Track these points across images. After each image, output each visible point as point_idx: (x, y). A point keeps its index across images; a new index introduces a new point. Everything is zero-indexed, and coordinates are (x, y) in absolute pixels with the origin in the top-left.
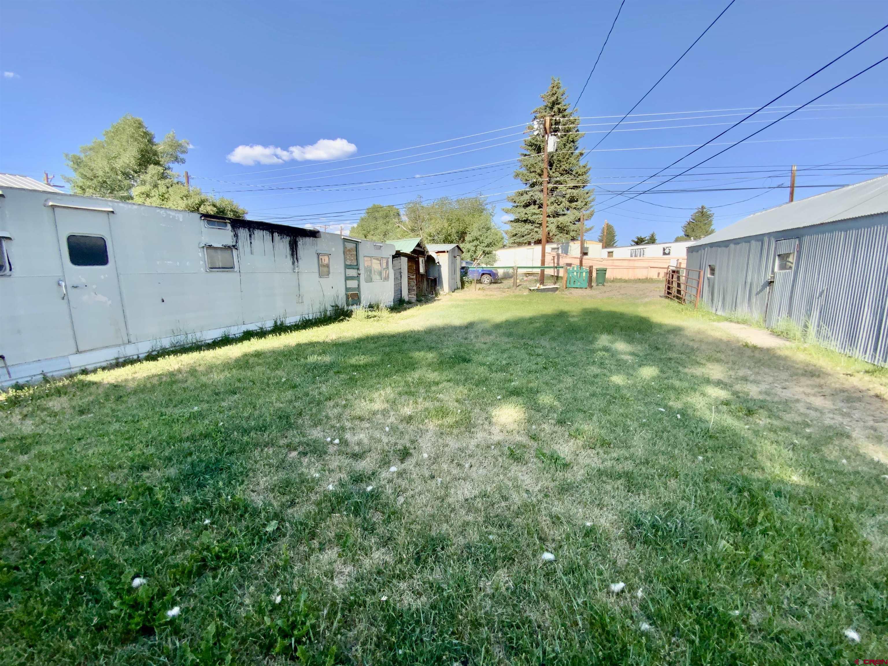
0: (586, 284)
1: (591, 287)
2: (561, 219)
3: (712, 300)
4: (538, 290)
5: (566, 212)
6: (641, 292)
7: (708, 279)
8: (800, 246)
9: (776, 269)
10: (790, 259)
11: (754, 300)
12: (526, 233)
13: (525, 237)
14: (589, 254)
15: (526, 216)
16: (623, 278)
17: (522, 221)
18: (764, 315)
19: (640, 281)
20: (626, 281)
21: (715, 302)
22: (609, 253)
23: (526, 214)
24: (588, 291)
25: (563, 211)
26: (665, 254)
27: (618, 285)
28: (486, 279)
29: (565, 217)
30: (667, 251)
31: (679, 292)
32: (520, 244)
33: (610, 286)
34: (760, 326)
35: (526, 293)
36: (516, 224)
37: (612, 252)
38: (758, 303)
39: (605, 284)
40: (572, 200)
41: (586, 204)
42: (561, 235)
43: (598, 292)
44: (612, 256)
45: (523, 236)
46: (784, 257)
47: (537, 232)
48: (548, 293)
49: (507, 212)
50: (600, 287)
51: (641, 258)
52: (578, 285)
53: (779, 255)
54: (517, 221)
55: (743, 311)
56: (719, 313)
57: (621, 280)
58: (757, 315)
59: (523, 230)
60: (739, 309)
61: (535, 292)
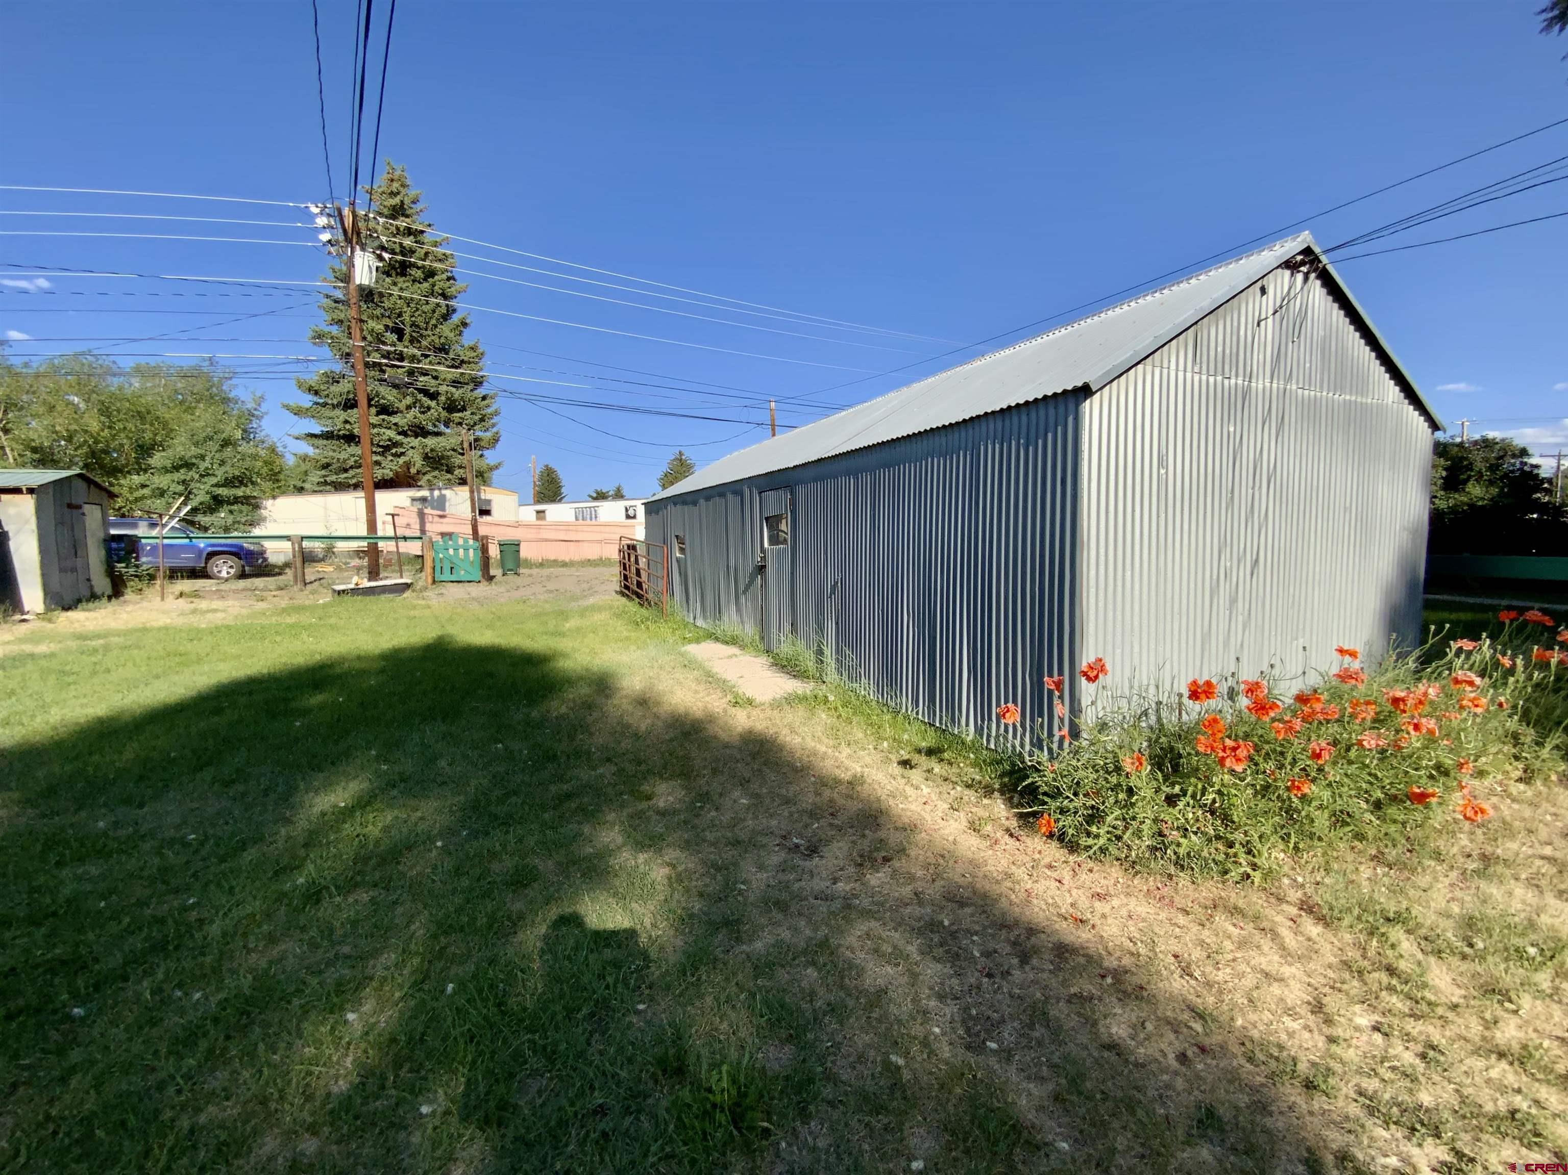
0: (477, 574)
1: (491, 578)
2: (430, 442)
3: (687, 602)
4: (356, 591)
5: (442, 428)
6: (585, 586)
7: (678, 560)
8: (793, 503)
9: (766, 545)
10: (783, 527)
11: (743, 599)
12: (351, 462)
13: (351, 473)
14: (494, 512)
15: (348, 426)
16: (560, 559)
17: (339, 437)
18: (759, 626)
19: (589, 563)
20: (564, 564)
21: (691, 602)
22: (538, 512)
23: (346, 422)
24: (482, 590)
25: (435, 426)
26: (628, 517)
27: (546, 572)
28: (224, 568)
29: (440, 439)
30: (631, 513)
31: (639, 585)
32: (339, 487)
33: (530, 575)
34: (756, 650)
35: (325, 598)
36: (325, 442)
37: (543, 512)
38: (749, 604)
39: (522, 571)
40: (452, 407)
41: (482, 420)
42: (436, 473)
43: (502, 589)
44: (544, 518)
45: (346, 470)
46: (773, 522)
47: (378, 463)
48: (383, 597)
49: (298, 412)
50: (511, 577)
51: (594, 522)
52: (462, 575)
53: (767, 519)
54: (328, 436)
55: (731, 622)
56: (700, 622)
57: (555, 563)
58: (750, 630)
59: (343, 456)
60: (725, 618)
61: (346, 598)
